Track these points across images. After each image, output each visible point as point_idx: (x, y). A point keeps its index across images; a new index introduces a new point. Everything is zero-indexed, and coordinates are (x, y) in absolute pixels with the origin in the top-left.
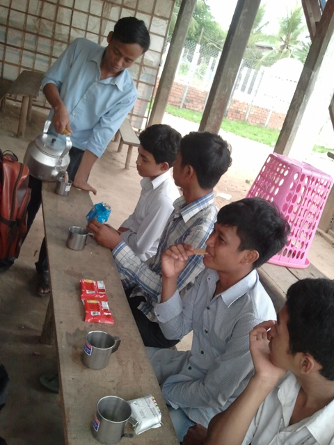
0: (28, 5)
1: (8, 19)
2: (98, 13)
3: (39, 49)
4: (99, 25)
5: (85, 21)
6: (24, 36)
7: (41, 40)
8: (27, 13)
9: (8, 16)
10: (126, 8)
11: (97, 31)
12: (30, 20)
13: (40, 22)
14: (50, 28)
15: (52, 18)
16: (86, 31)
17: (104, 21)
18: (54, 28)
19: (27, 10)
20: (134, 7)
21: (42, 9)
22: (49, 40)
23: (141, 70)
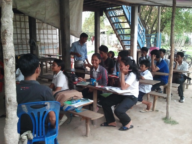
0: (17, 37)
3: (24, 48)
6: (18, 46)
7: (24, 46)
8: (18, 39)
10: (44, 29)
12: (19, 41)
13: (22, 40)
14: (25, 41)
15: (25, 38)
17: (40, 35)
18: (26, 41)
20: (46, 28)
21: (21, 36)
22: (26, 45)
23: (53, 45)
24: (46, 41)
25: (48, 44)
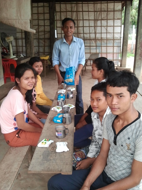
2: (93, 25)
4: (94, 29)
5: (89, 30)
10: (103, 20)
11: (94, 32)
16: (90, 33)
17: (96, 27)
20: (106, 18)
23: (114, 42)
24: (104, 36)
25: (107, 39)
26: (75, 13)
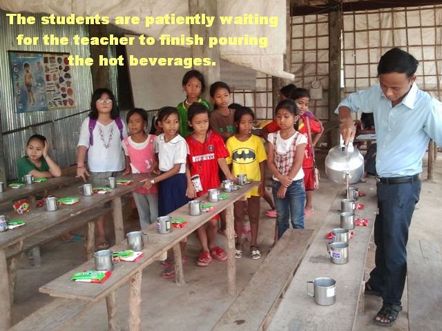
1: (355, 87)
2: (432, 57)
4: (435, 67)
8: (369, 78)
9: (355, 84)
11: (434, 72)
16: (424, 76)
19: (369, 75)
26: (388, 31)
